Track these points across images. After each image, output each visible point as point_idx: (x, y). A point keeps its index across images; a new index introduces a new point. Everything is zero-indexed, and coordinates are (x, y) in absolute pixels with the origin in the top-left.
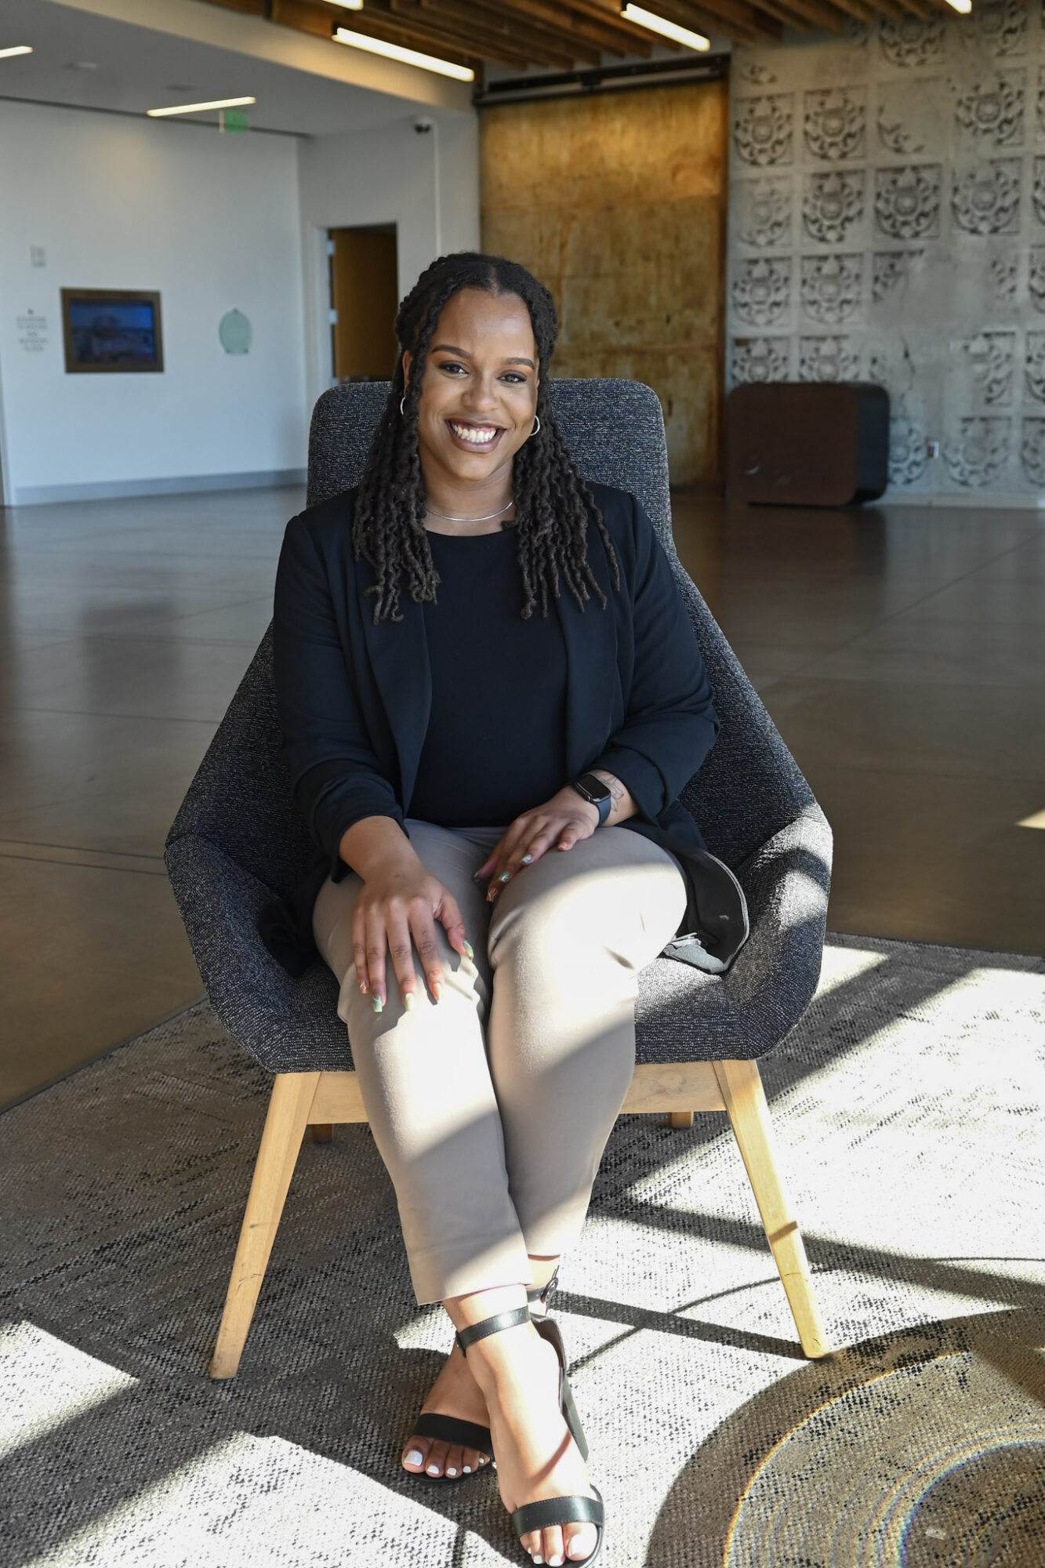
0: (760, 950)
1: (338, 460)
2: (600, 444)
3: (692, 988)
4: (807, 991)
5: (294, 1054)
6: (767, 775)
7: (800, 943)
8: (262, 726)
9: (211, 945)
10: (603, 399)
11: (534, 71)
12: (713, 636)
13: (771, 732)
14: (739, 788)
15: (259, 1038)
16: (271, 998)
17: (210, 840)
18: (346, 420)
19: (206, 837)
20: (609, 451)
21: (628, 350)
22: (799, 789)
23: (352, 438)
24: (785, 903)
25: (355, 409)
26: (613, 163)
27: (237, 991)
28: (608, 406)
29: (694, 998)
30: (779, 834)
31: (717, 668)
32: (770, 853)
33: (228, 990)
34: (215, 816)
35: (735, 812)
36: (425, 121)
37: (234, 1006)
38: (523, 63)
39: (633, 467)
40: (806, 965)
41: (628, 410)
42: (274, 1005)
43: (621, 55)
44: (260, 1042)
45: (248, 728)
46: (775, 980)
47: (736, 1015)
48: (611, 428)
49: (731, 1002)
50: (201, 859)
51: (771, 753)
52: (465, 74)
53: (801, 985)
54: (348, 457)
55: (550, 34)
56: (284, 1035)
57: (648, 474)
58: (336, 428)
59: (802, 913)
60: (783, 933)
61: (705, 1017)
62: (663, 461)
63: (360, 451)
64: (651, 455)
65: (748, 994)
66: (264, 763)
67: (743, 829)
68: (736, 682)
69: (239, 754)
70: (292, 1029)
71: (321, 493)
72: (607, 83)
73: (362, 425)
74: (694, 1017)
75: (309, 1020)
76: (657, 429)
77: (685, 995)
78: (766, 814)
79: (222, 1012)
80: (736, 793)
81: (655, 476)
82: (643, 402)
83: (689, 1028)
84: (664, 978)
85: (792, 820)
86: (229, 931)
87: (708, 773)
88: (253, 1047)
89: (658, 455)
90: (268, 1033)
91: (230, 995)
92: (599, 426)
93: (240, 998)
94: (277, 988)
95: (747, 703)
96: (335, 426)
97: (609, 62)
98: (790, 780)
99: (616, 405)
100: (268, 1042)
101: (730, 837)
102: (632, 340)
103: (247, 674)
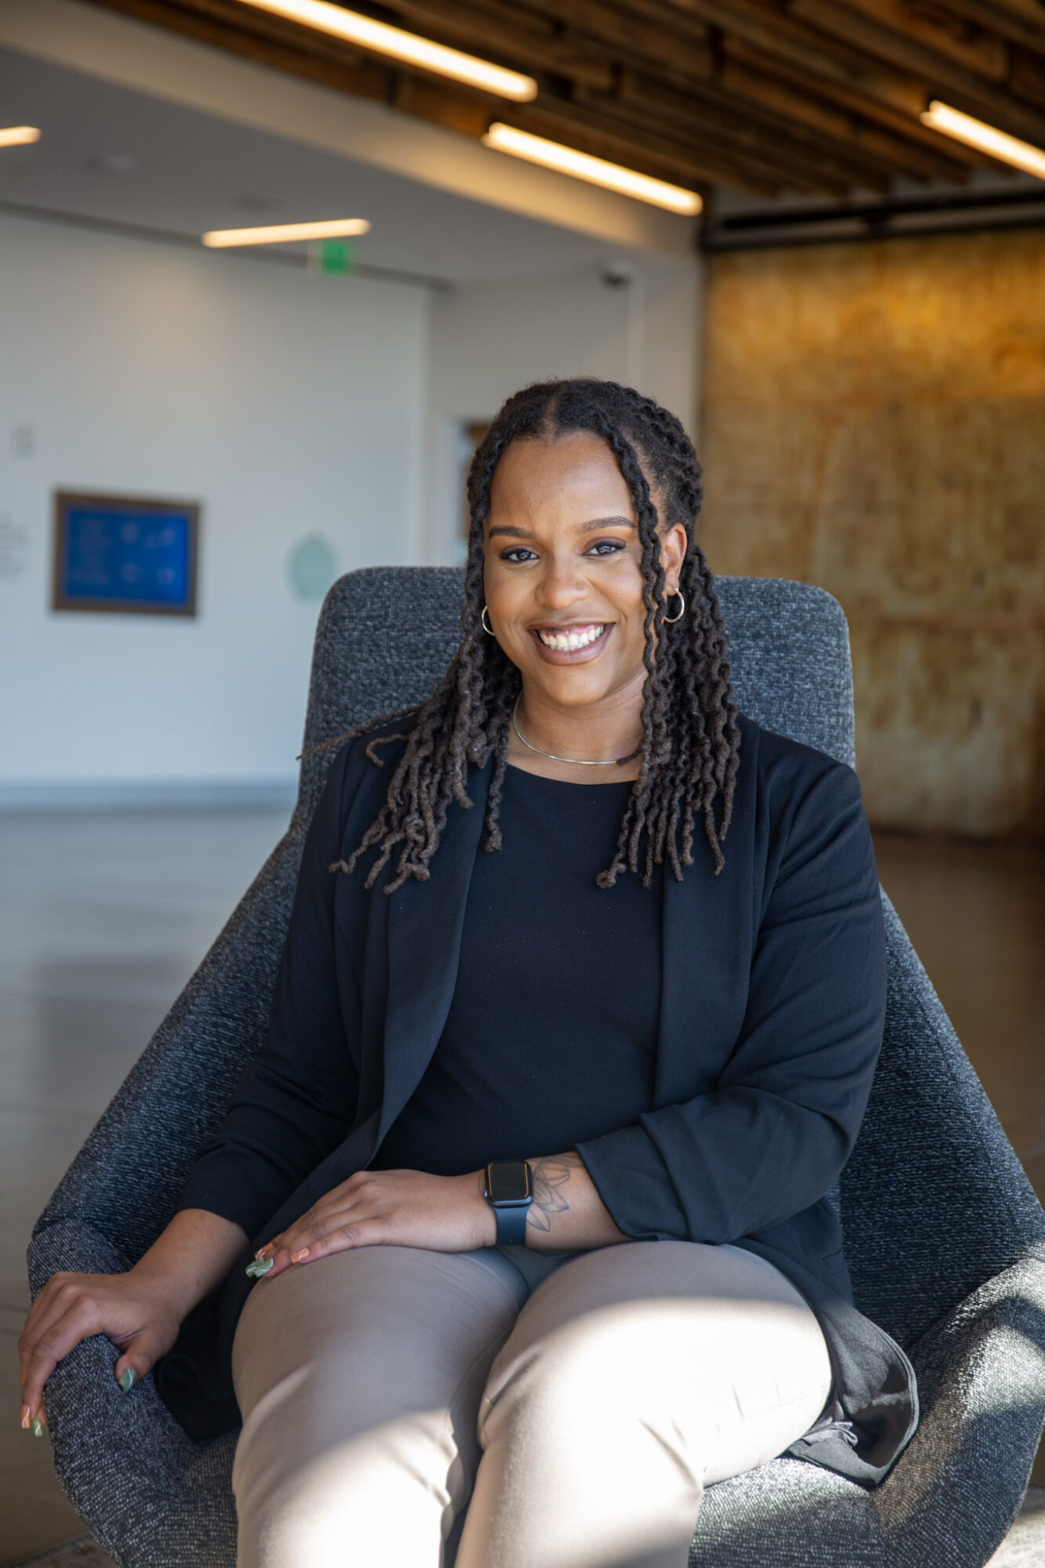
0: (931, 1448)
1: (353, 676)
2: (748, 673)
3: (813, 1500)
4: (997, 1517)
5: (175, 1554)
6: (978, 1190)
7: (993, 1441)
8: (202, 1065)
9: (70, 1376)
10: (758, 608)
11: (790, 201)
12: (906, 973)
13: (988, 1124)
14: (934, 1209)
15: (123, 1524)
16: (148, 1462)
17: (100, 1231)
18: (369, 618)
19: (96, 1226)
20: (763, 684)
21: (914, 624)
22: (1028, 1215)
23: (375, 644)
24: (978, 1381)
25: (383, 603)
26: (903, 340)
27: (96, 1446)
28: (764, 617)
29: (815, 1514)
30: (989, 1284)
31: (911, 1021)
32: (972, 1311)
33: (83, 1444)
34: (112, 1194)
35: (925, 1247)
36: (620, 268)
37: (89, 1469)
38: (772, 188)
39: (799, 711)
40: (998, 1475)
41: (793, 625)
42: (153, 1473)
43: (921, 178)
44: (123, 1530)
45: (180, 1066)
46: (945, 1494)
47: (879, 1545)
48: (767, 651)
49: (873, 1525)
50: (80, 1254)
51: (986, 1156)
52: (683, 201)
53: (987, 1506)
54: (367, 672)
55: (816, 146)
56: (162, 1522)
57: (820, 723)
58: (354, 630)
59: (1003, 1396)
60: (967, 1423)
61: (829, 1544)
62: (846, 705)
63: (387, 665)
64: (827, 694)
65: (900, 1515)
66: (199, 1122)
67: (937, 1274)
68: (938, 1043)
69: (160, 1103)
70: (173, 1511)
71: (324, 725)
72: (904, 222)
73: (393, 626)
74: (811, 1541)
75: (204, 1500)
76: (838, 656)
77: (800, 1507)
78: (972, 1252)
79: (70, 1479)
80: (929, 1216)
81: (832, 727)
82: (817, 615)
83: (802, 1559)
84: (774, 1483)
85: (1012, 1262)
86: (99, 1359)
87: (887, 1185)
88: (111, 1538)
89: (837, 695)
90: (138, 1517)
91: (85, 1453)
92: (749, 648)
93: (101, 1457)
94: (163, 1450)
95: (954, 1078)
96: (351, 626)
97: (906, 190)
98: (1012, 1199)
99: (776, 616)
100: (136, 1531)
101: (915, 1286)
102: (923, 607)
103: (188, 986)
